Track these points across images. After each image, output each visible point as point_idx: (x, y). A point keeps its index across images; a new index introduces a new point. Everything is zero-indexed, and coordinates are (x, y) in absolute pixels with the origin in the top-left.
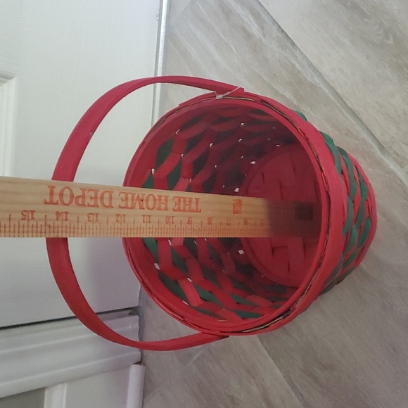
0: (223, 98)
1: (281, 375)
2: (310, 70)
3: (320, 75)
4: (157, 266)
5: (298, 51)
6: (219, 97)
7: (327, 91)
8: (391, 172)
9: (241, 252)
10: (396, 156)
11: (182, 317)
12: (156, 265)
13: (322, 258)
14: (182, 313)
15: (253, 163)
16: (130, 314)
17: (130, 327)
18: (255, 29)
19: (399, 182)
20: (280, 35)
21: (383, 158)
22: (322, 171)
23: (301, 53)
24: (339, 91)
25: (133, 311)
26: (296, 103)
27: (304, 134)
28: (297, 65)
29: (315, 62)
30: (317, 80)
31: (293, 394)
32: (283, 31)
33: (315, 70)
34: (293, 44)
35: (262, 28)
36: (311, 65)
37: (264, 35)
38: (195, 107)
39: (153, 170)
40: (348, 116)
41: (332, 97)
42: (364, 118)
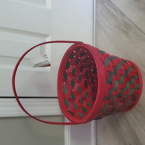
7: (133, 25)
18: (115, 13)
20: (121, 13)
26: (126, 31)
28: (126, 20)
30: (130, 23)
32: (122, 12)
34: (124, 15)
35: (117, 13)
37: (117, 14)
41: (134, 26)
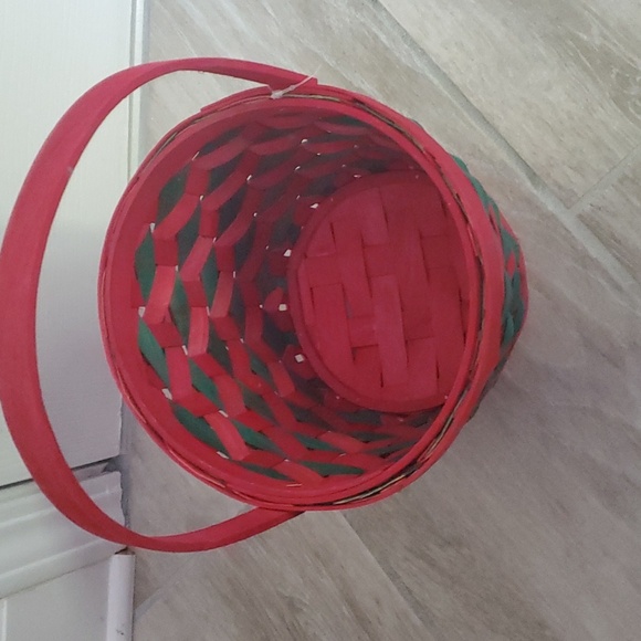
0: (284, 98)
1: (372, 558)
2: (406, 46)
3: (423, 53)
4: (167, 393)
5: (384, 14)
6: (277, 94)
8: (551, 217)
9: (300, 358)
10: (556, 189)
11: (223, 482)
12: (166, 391)
13: (471, 372)
14: (223, 475)
15: (315, 206)
16: (106, 470)
17: (107, 492)
19: (564, 232)
21: (535, 192)
22: (467, 221)
23: (389, 16)
24: (456, 80)
25: (110, 464)
27: (434, 158)
29: (413, 31)
30: (418, 63)
31: (394, 589)
33: (413, 44)
36: (406, 36)
38: (231, 113)
39: (153, 225)
40: (473, 123)
41: (445, 92)
42: (502, 126)
